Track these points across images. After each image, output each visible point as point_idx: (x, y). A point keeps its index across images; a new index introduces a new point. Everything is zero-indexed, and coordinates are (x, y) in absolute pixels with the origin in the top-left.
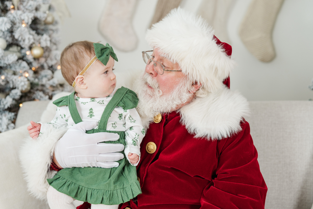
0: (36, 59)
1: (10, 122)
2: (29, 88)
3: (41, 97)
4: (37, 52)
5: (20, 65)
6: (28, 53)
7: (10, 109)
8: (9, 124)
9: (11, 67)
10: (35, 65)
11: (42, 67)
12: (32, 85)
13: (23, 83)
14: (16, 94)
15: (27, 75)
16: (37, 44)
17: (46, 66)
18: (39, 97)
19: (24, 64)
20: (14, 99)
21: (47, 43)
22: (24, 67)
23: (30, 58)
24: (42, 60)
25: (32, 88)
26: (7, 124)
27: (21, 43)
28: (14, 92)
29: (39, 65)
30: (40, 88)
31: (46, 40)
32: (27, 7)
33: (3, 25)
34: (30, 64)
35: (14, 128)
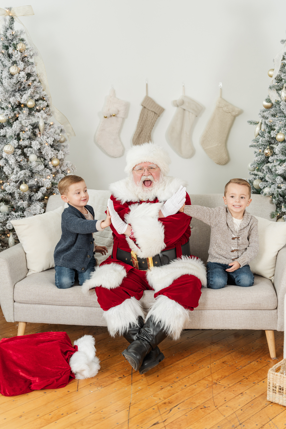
0: (55, 167)
1: (41, 208)
2: (51, 186)
4: (55, 162)
5: (45, 172)
6: (50, 163)
7: (41, 200)
8: (41, 209)
10: (54, 170)
11: (57, 172)
12: (53, 184)
13: (48, 183)
14: (44, 190)
16: (55, 156)
17: (60, 171)
19: (48, 170)
20: (43, 194)
21: (62, 156)
22: (48, 173)
23: (51, 166)
24: (58, 167)
25: (52, 186)
26: (40, 209)
27: (46, 157)
28: (42, 188)
29: (56, 170)
31: (61, 154)
32: (48, 133)
33: (36, 146)
34: (51, 170)
35: (44, 212)
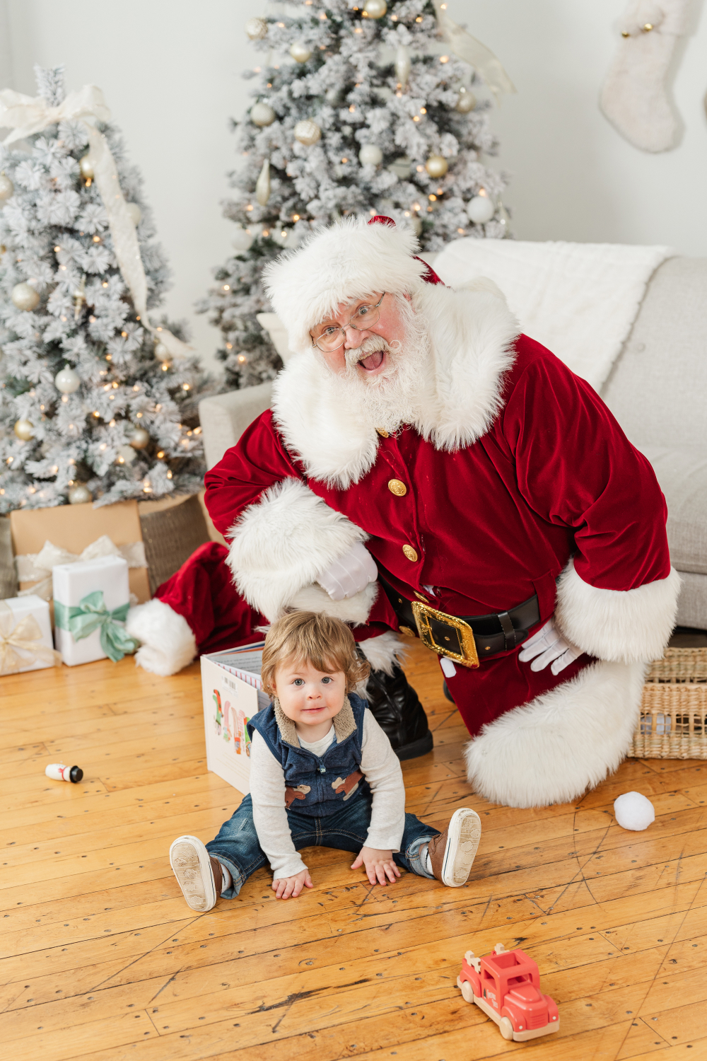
0: (434, 179)
3: (439, 246)
4: (436, 166)
5: (404, 191)
6: (420, 169)
9: (391, 195)
10: (436, 191)
15: (417, 208)
16: (436, 151)
17: (456, 191)
18: (435, 247)
19: (411, 188)
22: (410, 195)
23: (423, 177)
24: (451, 180)
29: (445, 189)
30: (440, 231)
31: (450, 145)
34: (422, 188)
